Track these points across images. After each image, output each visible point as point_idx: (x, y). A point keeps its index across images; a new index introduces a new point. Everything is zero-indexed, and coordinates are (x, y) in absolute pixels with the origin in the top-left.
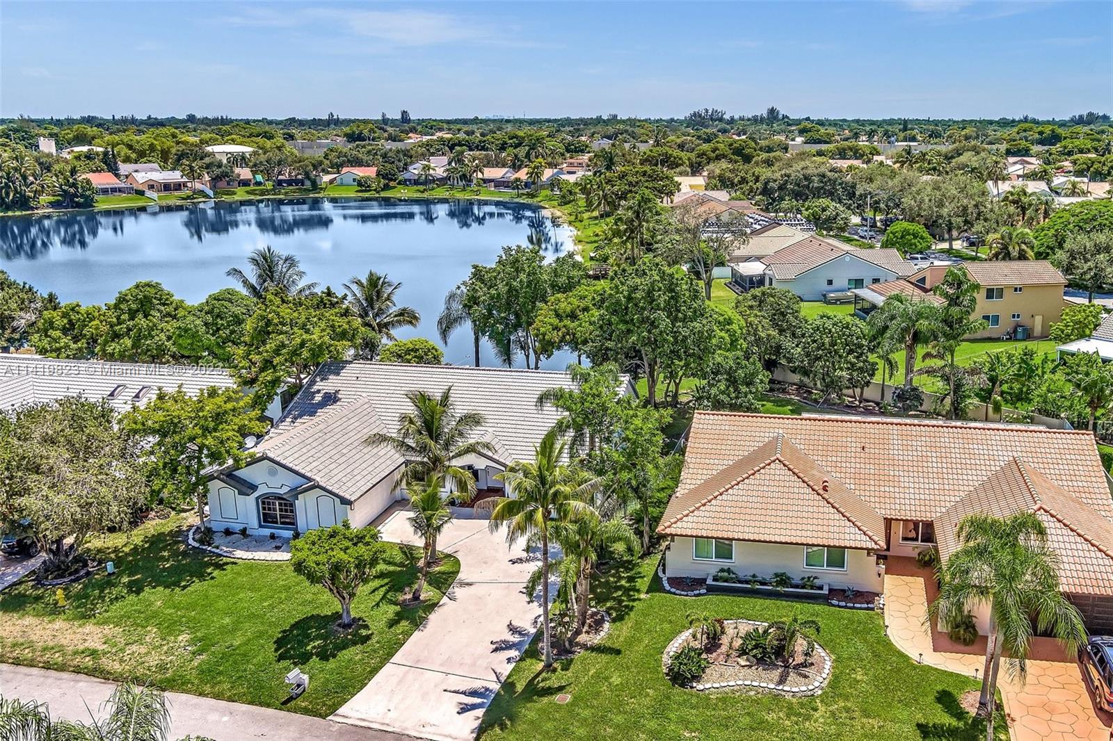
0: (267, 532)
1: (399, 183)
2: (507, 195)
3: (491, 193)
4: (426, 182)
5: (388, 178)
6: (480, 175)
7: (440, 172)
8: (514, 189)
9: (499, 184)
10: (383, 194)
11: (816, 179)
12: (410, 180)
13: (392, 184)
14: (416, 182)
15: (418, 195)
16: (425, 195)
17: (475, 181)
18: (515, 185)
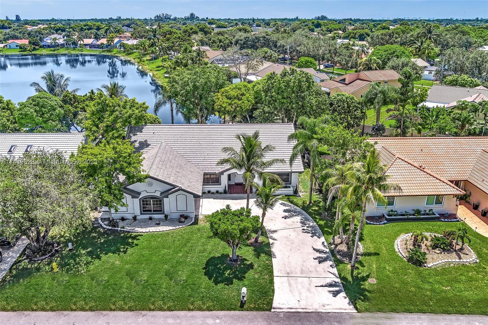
0: (147, 216)
1: (40, 47)
2: (97, 52)
3: (89, 51)
4: (55, 46)
5: (35, 44)
6: (82, 42)
7: (61, 41)
8: (100, 48)
9: (92, 46)
10: (33, 53)
11: (262, 39)
12: (46, 45)
13: (37, 47)
14: (49, 46)
15: (52, 52)
16: (56, 52)
17: (79, 45)
18: (101, 46)
